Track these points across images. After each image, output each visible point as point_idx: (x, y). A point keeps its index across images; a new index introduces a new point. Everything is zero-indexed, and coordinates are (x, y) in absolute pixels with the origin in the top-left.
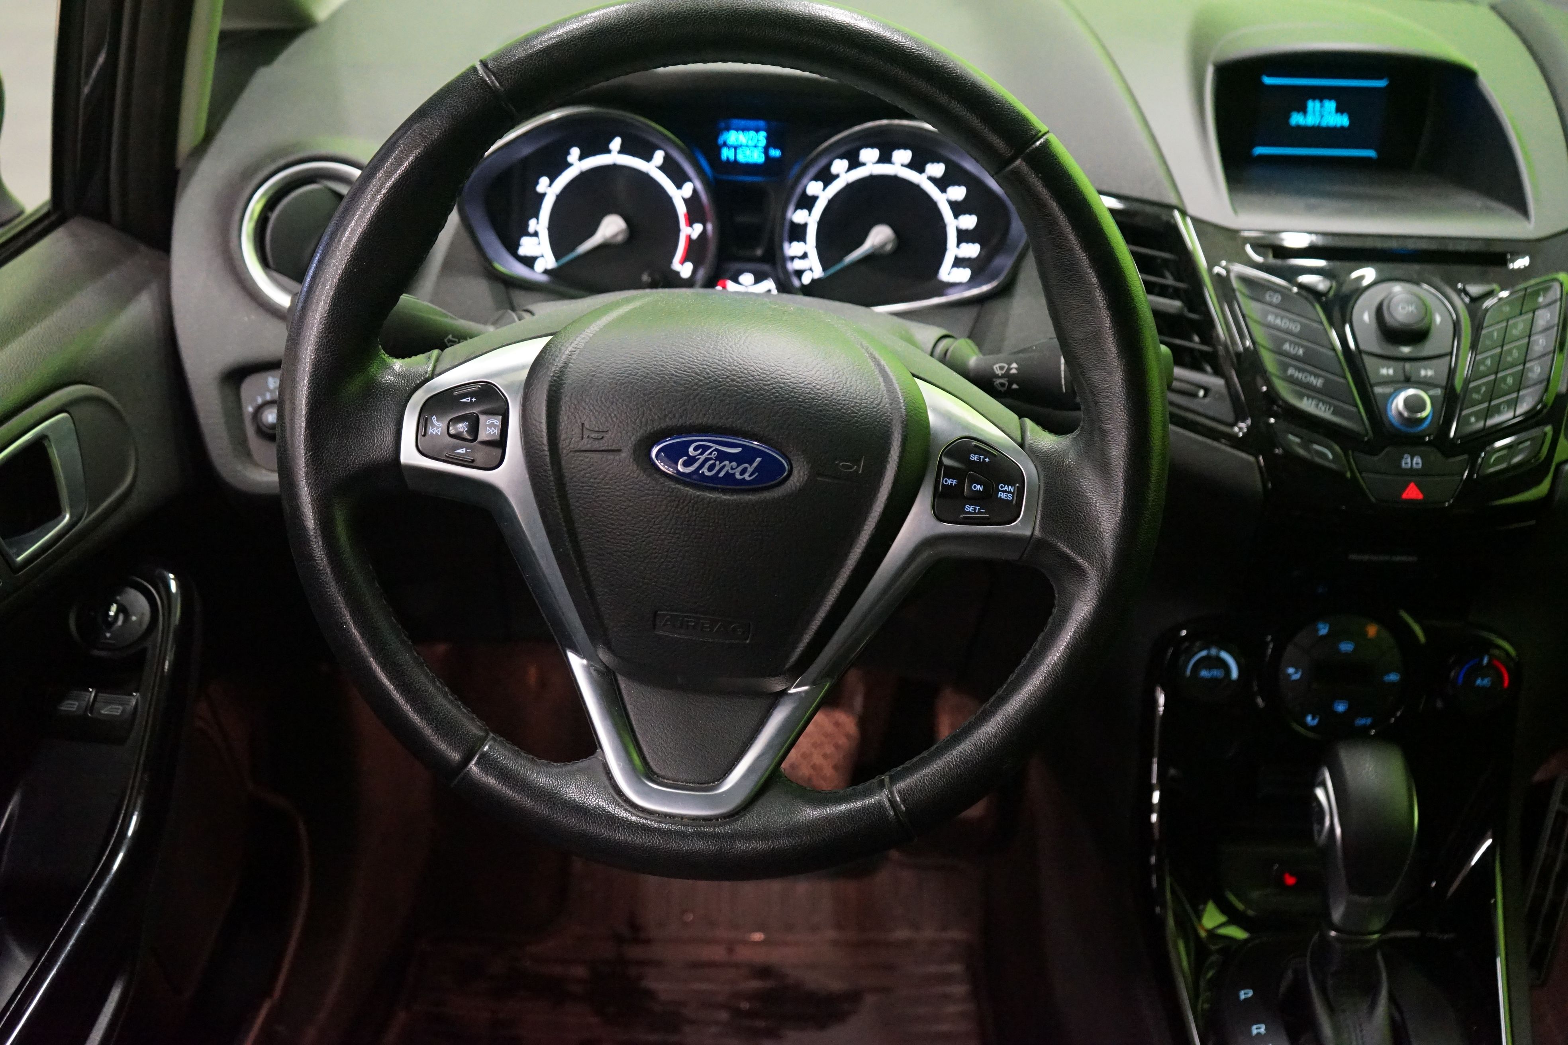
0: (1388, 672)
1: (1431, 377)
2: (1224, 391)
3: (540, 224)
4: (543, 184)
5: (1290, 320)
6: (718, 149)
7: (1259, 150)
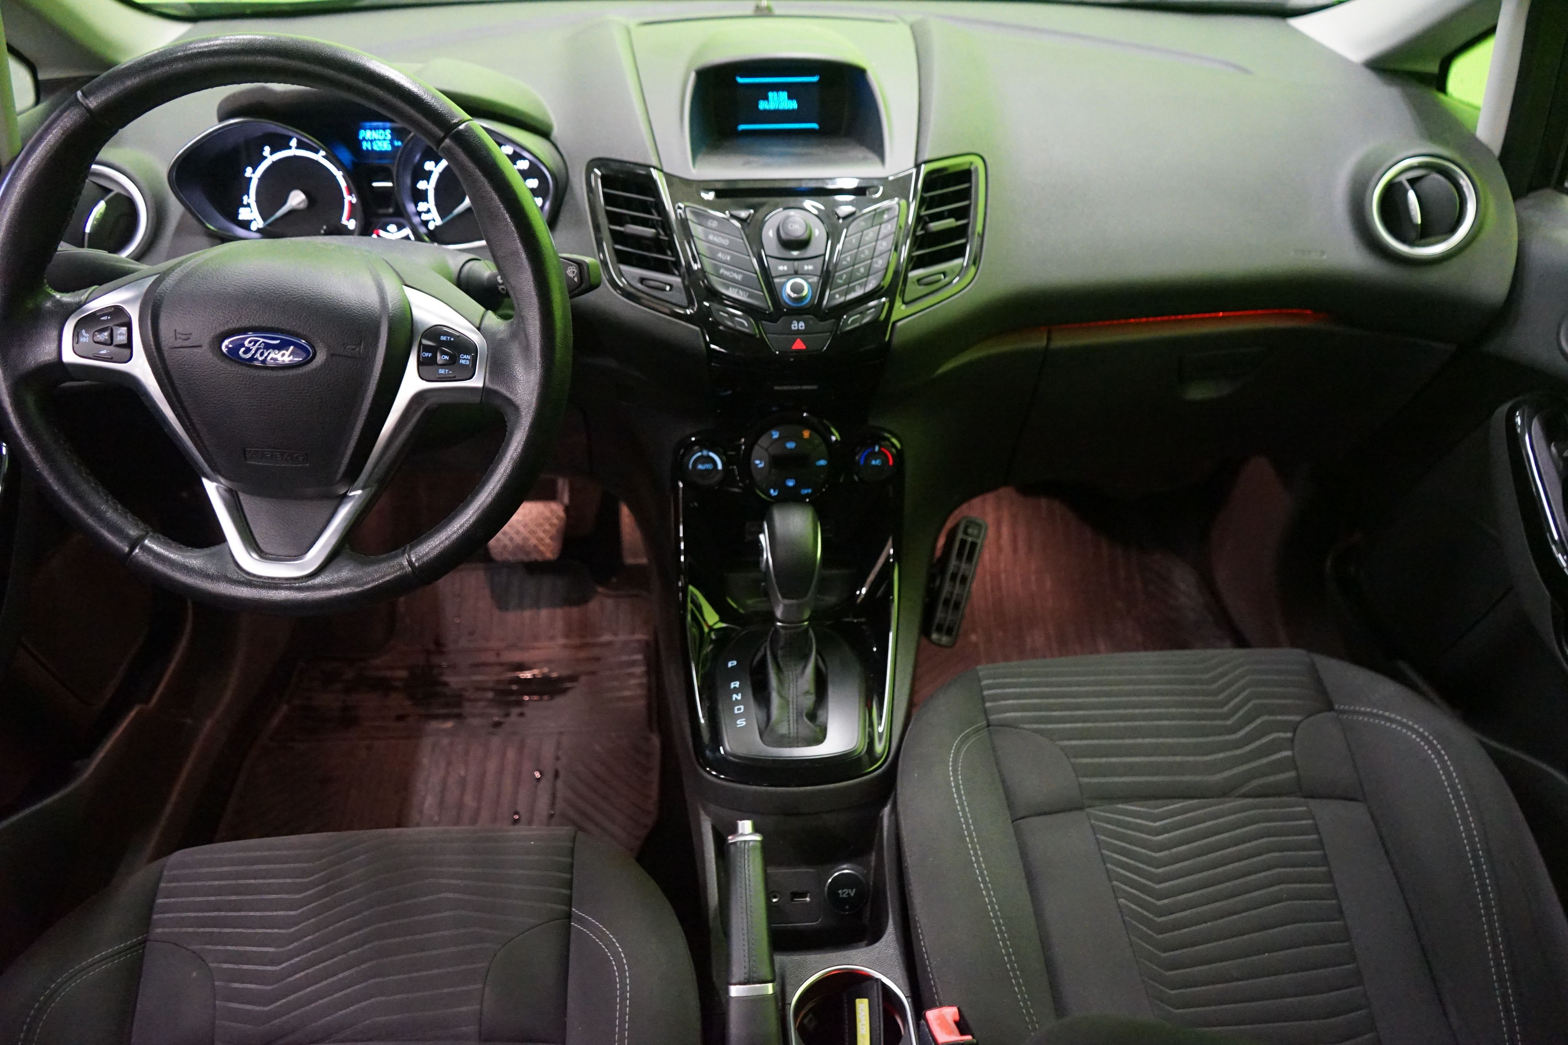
0: (819, 459)
1: (811, 270)
2: (681, 286)
3: (251, 198)
4: (249, 171)
5: (723, 237)
6: (359, 143)
7: (742, 127)
